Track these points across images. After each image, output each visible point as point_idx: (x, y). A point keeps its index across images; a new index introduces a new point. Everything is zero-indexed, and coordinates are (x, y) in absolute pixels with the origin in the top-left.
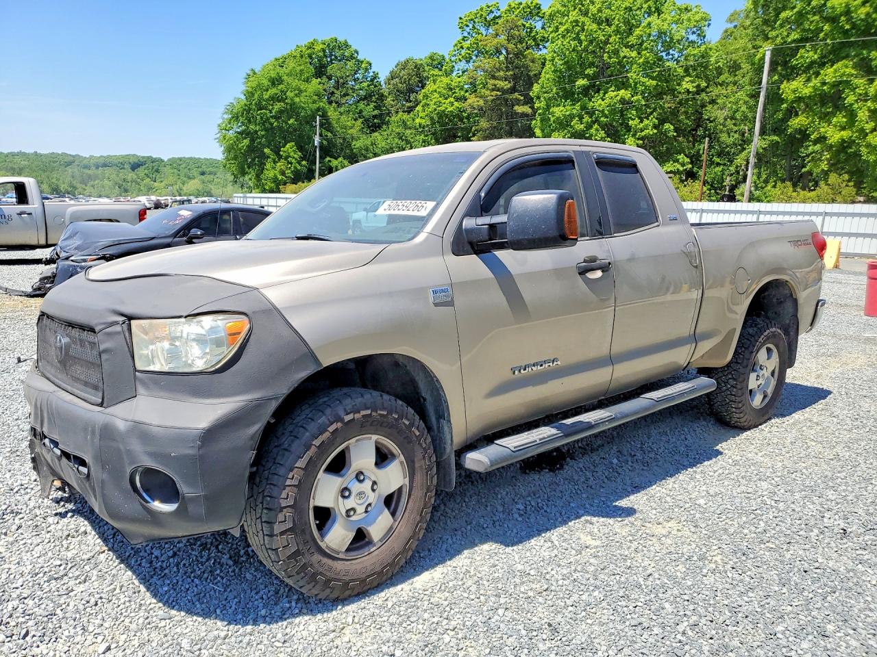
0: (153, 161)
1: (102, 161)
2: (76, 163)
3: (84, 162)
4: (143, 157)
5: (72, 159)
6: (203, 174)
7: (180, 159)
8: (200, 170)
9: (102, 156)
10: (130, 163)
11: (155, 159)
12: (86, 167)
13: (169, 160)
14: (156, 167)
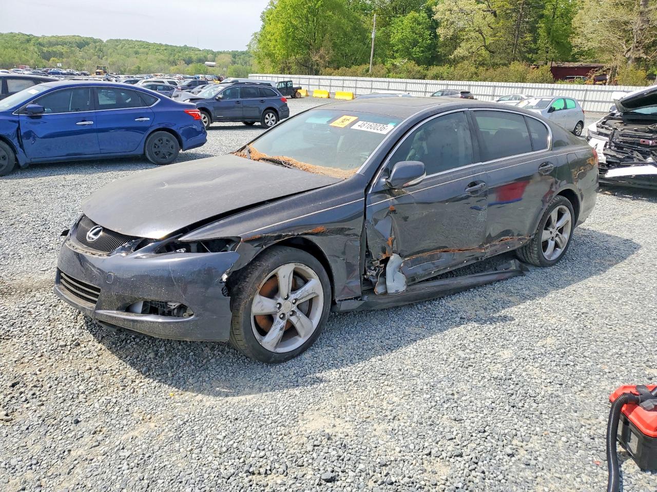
0: (95, 41)
1: (53, 40)
2: (32, 42)
3: (40, 40)
4: (87, 38)
5: (28, 37)
6: (137, 53)
7: (117, 40)
8: (134, 50)
9: (53, 36)
10: (76, 42)
11: (96, 39)
12: (40, 44)
13: (107, 41)
14: (98, 47)
